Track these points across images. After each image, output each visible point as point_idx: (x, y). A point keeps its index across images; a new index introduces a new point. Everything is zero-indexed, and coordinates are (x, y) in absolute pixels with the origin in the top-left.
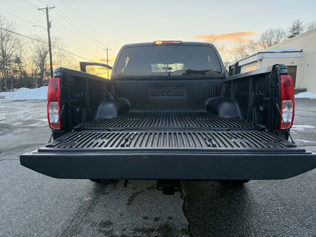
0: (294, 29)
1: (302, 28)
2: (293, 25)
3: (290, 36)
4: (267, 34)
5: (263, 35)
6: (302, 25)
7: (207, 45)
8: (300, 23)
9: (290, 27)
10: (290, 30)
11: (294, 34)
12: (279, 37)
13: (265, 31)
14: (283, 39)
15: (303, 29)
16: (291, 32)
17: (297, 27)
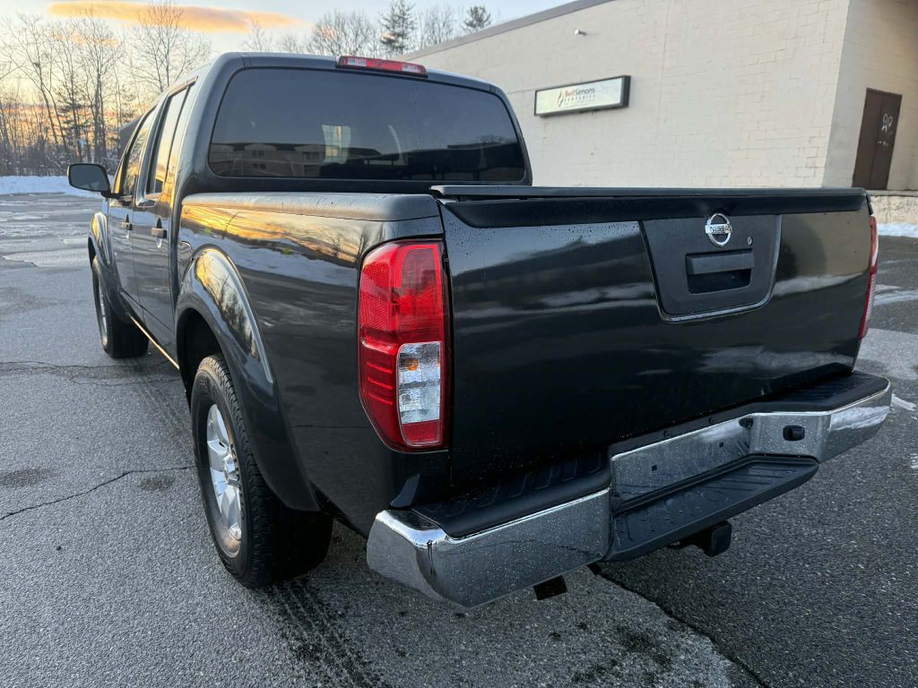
0: (395, 22)
1: (412, 22)
2: (390, 10)
3: (385, 40)
4: (328, 23)
5: (319, 27)
6: (412, 16)
7: (488, 89)
8: (406, 8)
9: (385, 15)
10: (385, 23)
11: (394, 35)
12: (360, 38)
13: (322, 16)
14: (369, 44)
15: (415, 26)
16: (388, 28)
17: (399, 17)
